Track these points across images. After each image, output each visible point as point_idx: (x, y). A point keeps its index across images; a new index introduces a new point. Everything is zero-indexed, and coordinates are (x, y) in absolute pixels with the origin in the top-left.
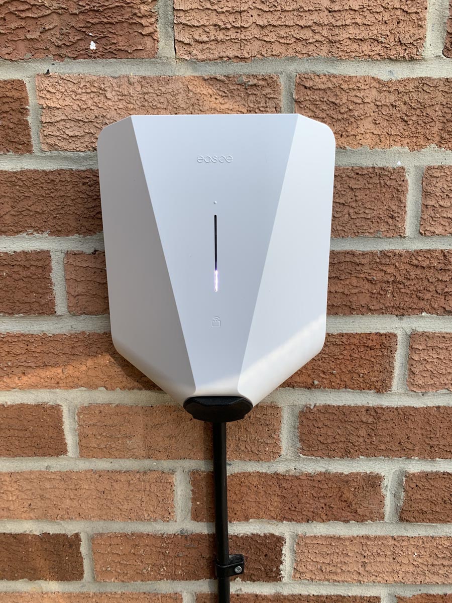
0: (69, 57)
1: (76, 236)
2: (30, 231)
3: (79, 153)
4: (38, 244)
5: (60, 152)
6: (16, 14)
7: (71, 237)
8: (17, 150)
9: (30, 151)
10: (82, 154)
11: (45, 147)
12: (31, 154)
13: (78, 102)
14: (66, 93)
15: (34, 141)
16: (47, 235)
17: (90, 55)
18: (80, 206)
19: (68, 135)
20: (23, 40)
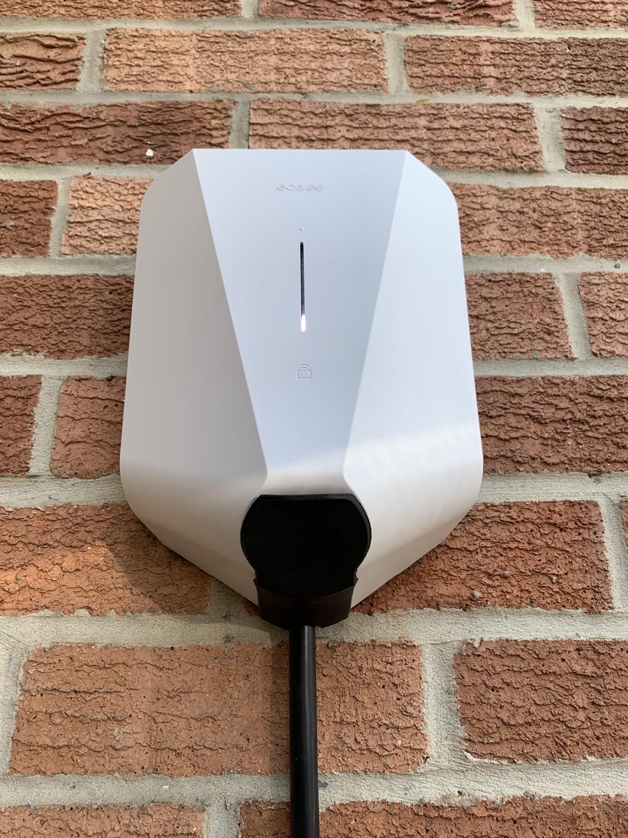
0: (119, 162)
1: (87, 359)
2: (19, 350)
3: (112, 255)
4: (26, 370)
5: (86, 255)
6: (63, 125)
7: (78, 360)
8: (26, 253)
9: (44, 254)
10: (115, 257)
11: (66, 250)
12: (45, 257)
13: (121, 203)
14: (107, 194)
15: (52, 243)
16: (43, 357)
17: (145, 160)
18: (100, 319)
19: (100, 236)
20: (66, 147)
